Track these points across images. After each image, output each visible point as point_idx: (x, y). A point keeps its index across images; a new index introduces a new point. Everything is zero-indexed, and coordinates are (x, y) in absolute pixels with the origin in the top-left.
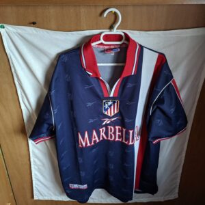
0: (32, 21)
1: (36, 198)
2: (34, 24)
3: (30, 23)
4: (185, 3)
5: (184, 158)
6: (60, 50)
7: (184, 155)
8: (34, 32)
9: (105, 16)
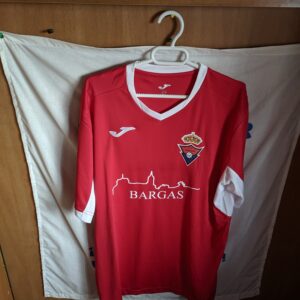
0: (46, 28)
1: (47, 294)
3: (44, 31)
9: (160, 21)
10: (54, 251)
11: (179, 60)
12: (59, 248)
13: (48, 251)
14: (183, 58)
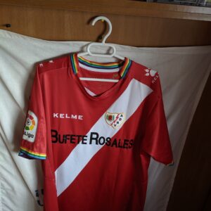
0: (6, 23)
2: (8, 26)
3: (4, 25)
4: (185, 18)
5: (172, 186)
6: (38, 59)
7: (172, 181)
8: (8, 36)
9: (93, 24)
10: (9, 191)
11: (108, 53)
12: (13, 189)
13: (4, 191)
14: (111, 52)
